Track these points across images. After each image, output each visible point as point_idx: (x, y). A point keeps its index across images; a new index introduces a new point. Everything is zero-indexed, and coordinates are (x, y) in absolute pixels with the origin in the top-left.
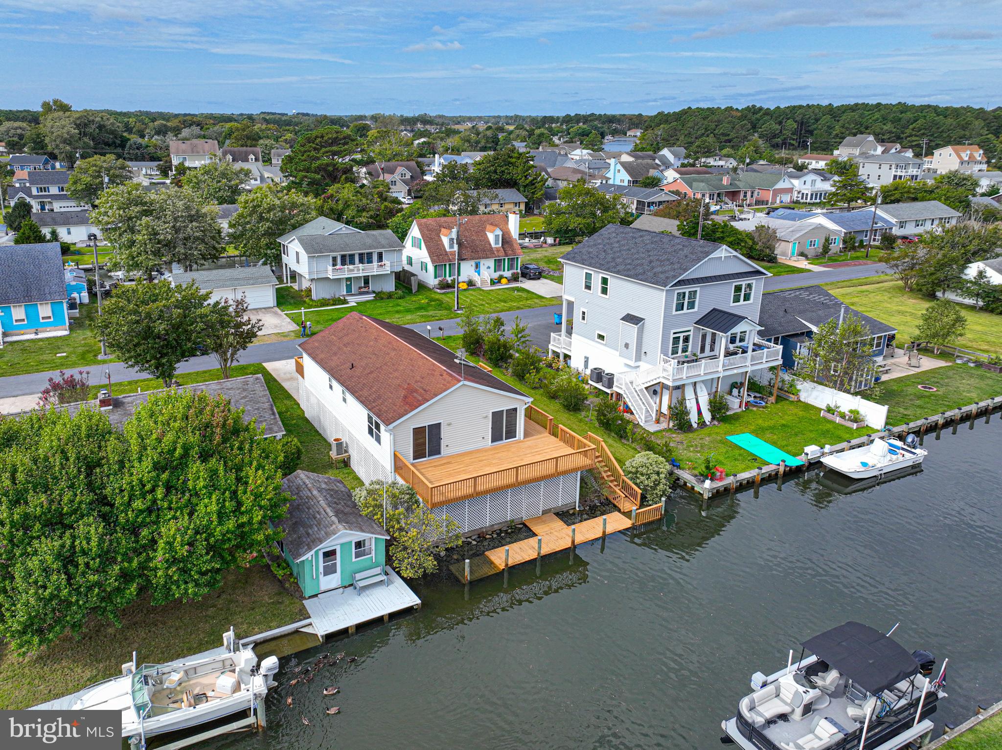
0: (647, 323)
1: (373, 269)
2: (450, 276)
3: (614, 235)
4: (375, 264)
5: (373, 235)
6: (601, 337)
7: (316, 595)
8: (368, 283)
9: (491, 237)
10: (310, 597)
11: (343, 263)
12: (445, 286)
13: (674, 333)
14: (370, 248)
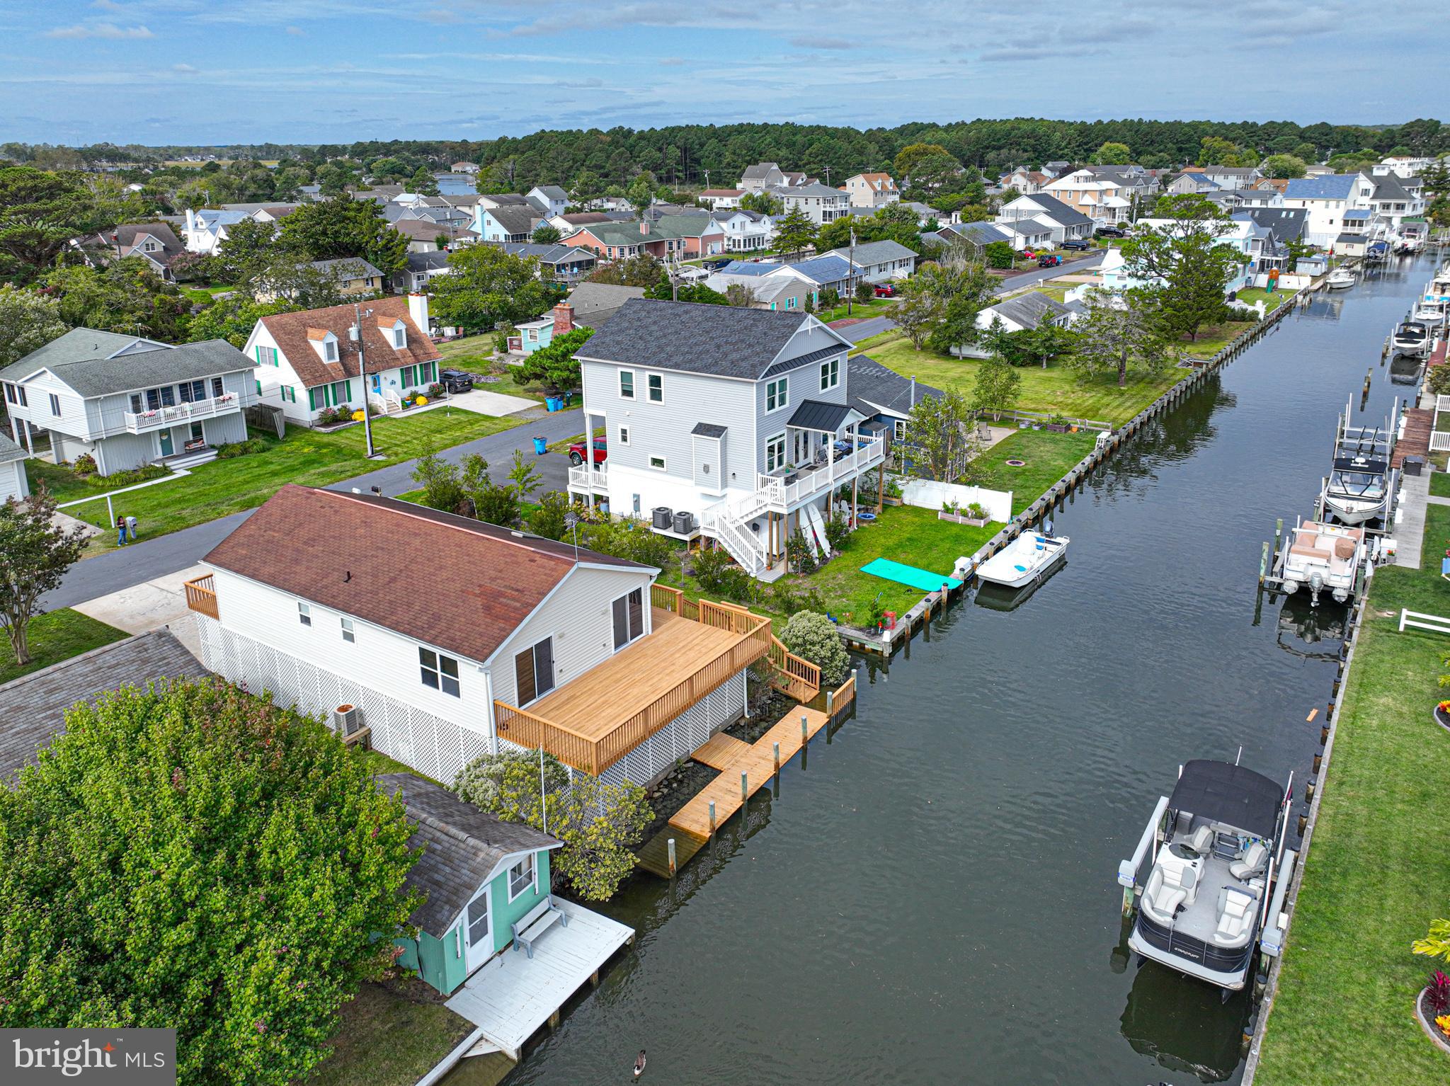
0: (731, 432)
1: (208, 408)
2: (335, 404)
3: (644, 314)
4: (211, 399)
5: (196, 351)
6: (658, 462)
7: (462, 986)
8: (201, 433)
9: (389, 335)
10: (454, 993)
11: (154, 405)
12: (332, 420)
13: (769, 441)
14: (198, 373)
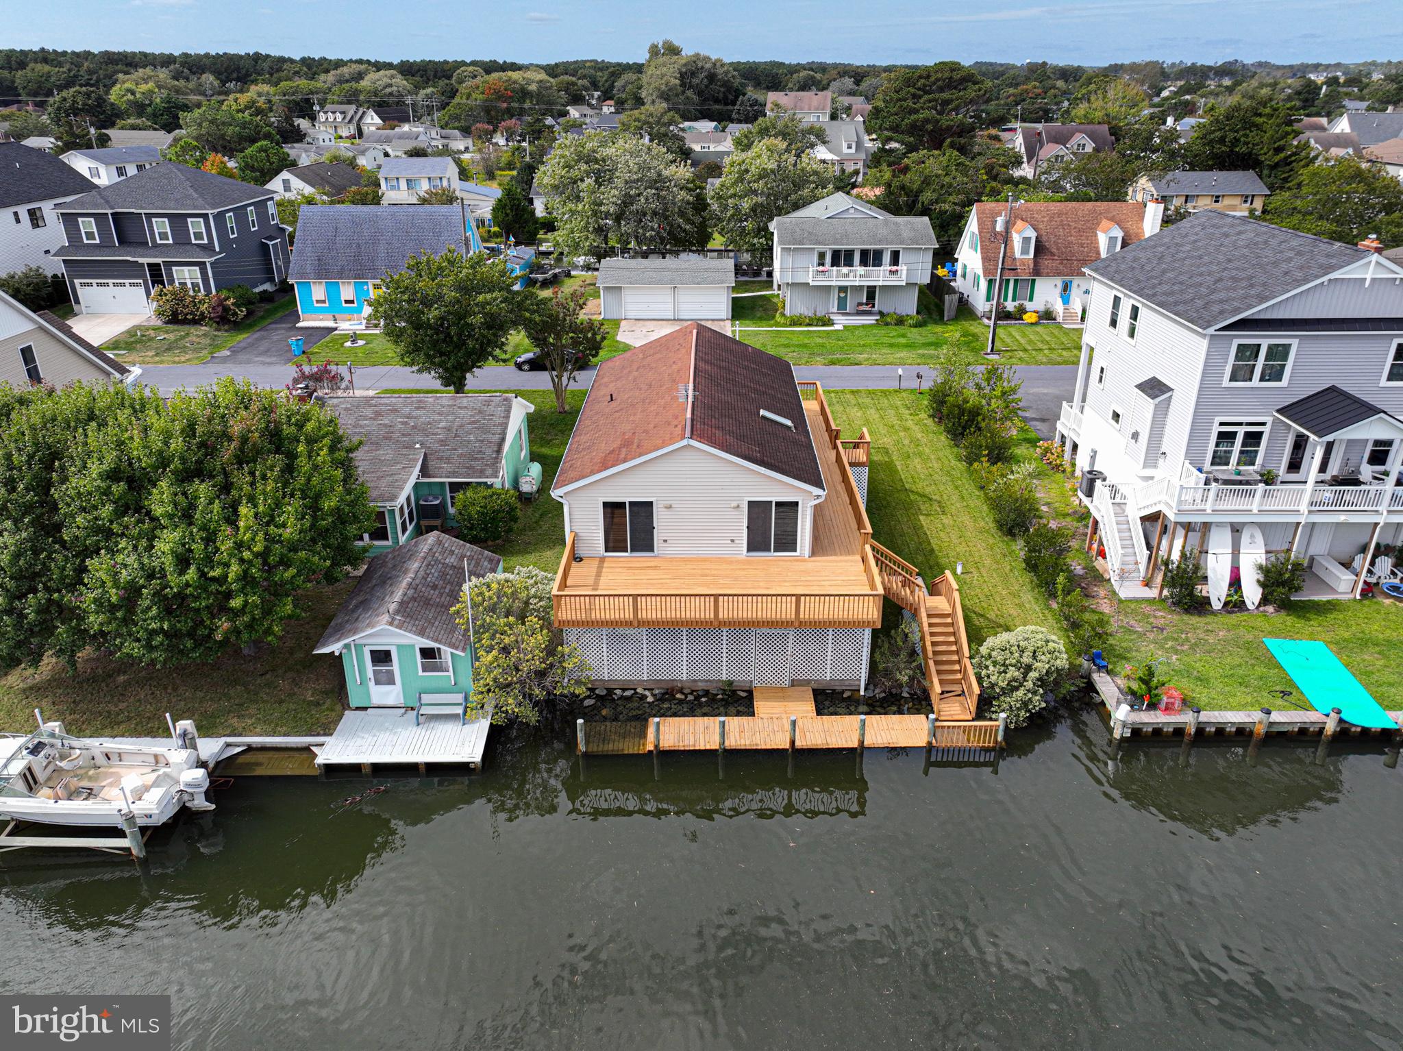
0: (1176, 396)
1: (880, 276)
2: (1014, 300)
4: (886, 266)
5: (896, 224)
6: (1116, 416)
8: (874, 298)
9: (1102, 240)
11: (835, 263)
12: (1004, 315)
13: (1221, 424)
14: (880, 242)
